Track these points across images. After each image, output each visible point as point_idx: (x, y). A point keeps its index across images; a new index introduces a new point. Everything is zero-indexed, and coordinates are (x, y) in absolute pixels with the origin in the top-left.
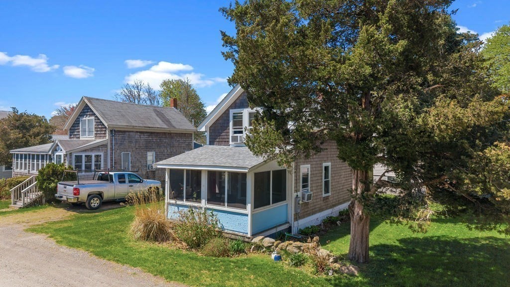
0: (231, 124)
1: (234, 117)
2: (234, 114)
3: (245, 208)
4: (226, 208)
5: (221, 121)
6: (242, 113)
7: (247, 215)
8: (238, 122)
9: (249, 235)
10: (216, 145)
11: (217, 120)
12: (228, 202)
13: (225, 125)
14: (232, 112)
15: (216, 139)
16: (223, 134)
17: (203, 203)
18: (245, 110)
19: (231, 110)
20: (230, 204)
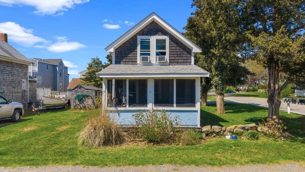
0: (139, 47)
1: (141, 42)
2: (141, 39)
3: (195, 106)
4: (175, 108)
5: (127, 45)
6: (149, 39)
7: (197, 111)
8: (146, 46)
9: (199, 126)
10: (123, 64)
11: (124, 44)
12: (177, 103)
13: (133, 48)
14: (139, 38)
15: (123, 59)
16: (130, 55)
17: (150, 106)
18: (152, 37)
19: (138, 37)
20: (179, 105)
